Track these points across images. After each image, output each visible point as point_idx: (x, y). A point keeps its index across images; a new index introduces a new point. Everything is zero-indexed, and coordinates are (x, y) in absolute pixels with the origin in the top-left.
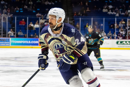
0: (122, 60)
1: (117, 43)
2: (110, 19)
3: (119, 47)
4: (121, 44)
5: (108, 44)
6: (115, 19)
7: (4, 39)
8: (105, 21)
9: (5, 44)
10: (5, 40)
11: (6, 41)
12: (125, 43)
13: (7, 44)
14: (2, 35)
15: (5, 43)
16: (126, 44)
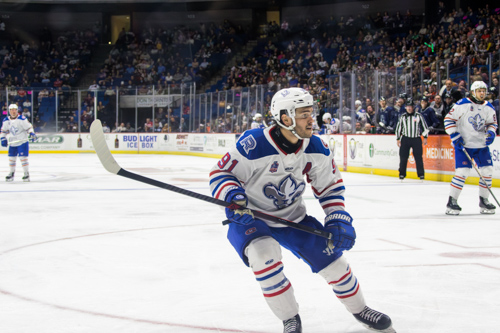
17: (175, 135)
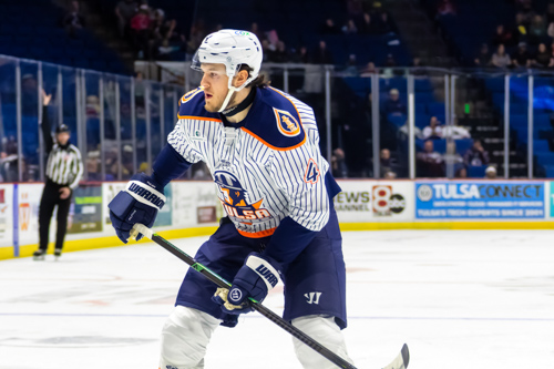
7: (518, 186)
9: (521, 212)
10: (521, 189)
11: (528, 198)
13: (529, 213)
14: (506, 166)
15: (523, 204)
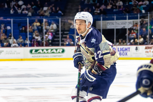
0: (38, 74)
1: (31, 51)
2: (20, 19)
3: (33, 58)
4: (35, 52)
5: (19, 53)
6: (27, 20)
8: (13, 23)
12: (41, 51)
16: (43, 53)
17: (144, 47)
